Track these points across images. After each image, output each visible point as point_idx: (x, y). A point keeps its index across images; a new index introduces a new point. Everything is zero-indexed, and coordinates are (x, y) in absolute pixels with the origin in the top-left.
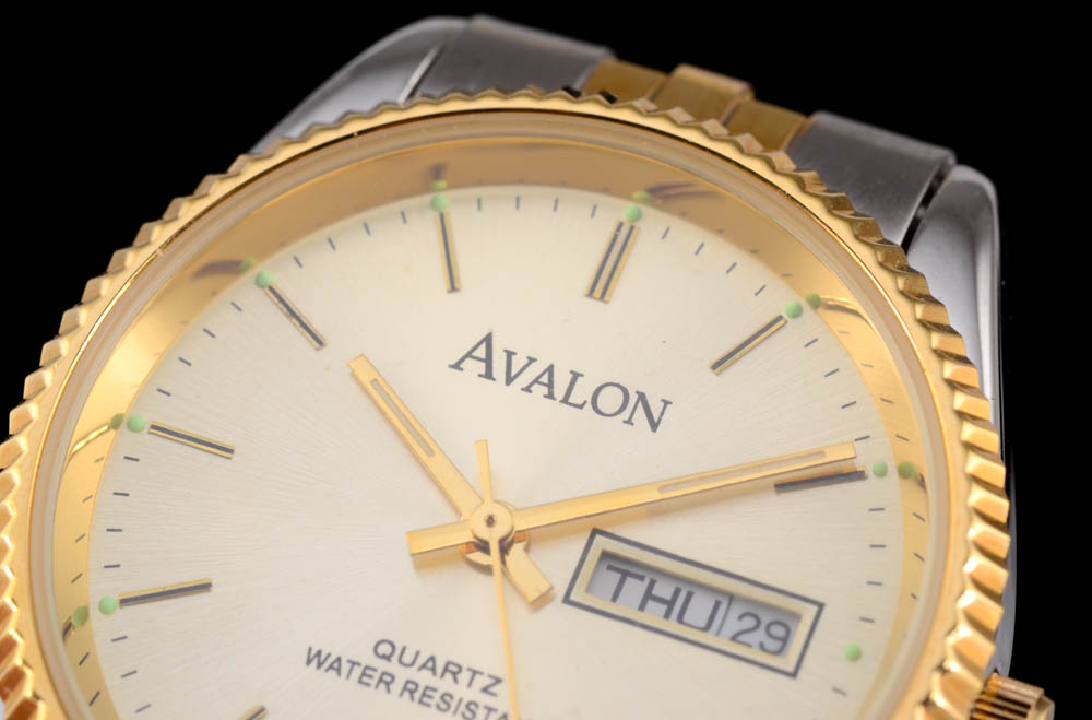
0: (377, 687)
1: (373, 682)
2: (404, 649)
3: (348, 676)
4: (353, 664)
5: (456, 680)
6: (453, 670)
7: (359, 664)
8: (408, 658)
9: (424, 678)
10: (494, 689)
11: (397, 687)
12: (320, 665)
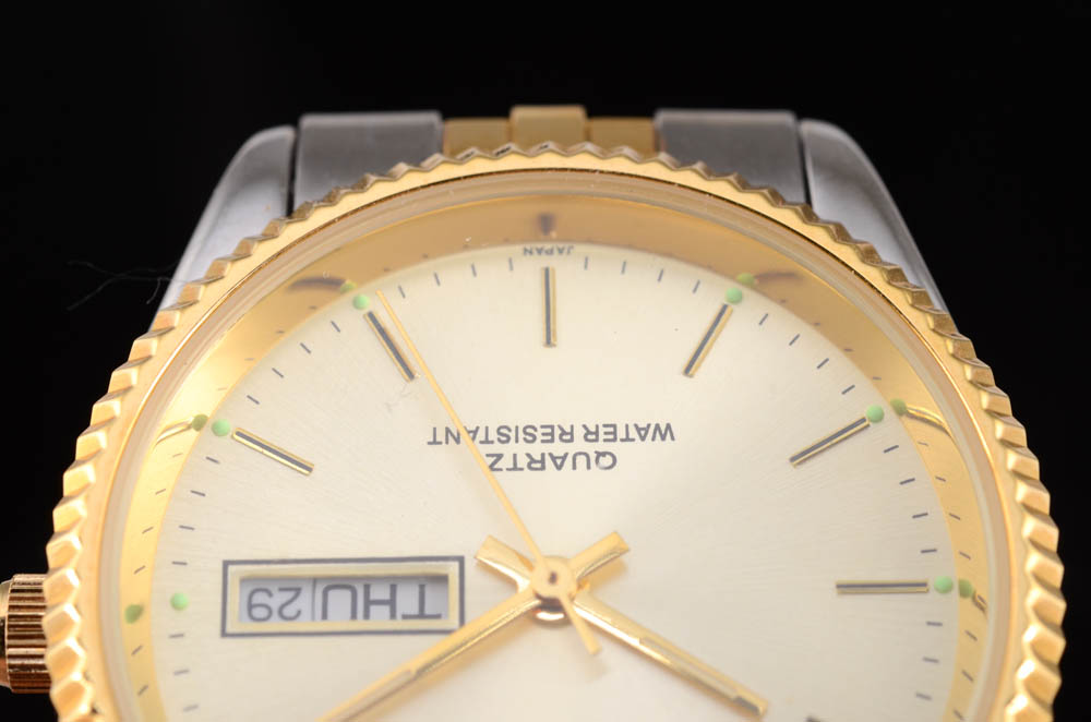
0: (597, 426)
1: (602, 430)
2: (589, 467)
3: (627, 426)
4: (627, 439)
5: (528, 455)
6: (536, 464)
7: (622, 440)
8: (581, 460)
9: (558, 448)
10: (492, 459)
11: (579, 433)
12: (657, 427)
